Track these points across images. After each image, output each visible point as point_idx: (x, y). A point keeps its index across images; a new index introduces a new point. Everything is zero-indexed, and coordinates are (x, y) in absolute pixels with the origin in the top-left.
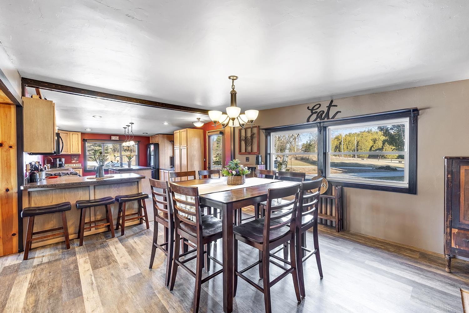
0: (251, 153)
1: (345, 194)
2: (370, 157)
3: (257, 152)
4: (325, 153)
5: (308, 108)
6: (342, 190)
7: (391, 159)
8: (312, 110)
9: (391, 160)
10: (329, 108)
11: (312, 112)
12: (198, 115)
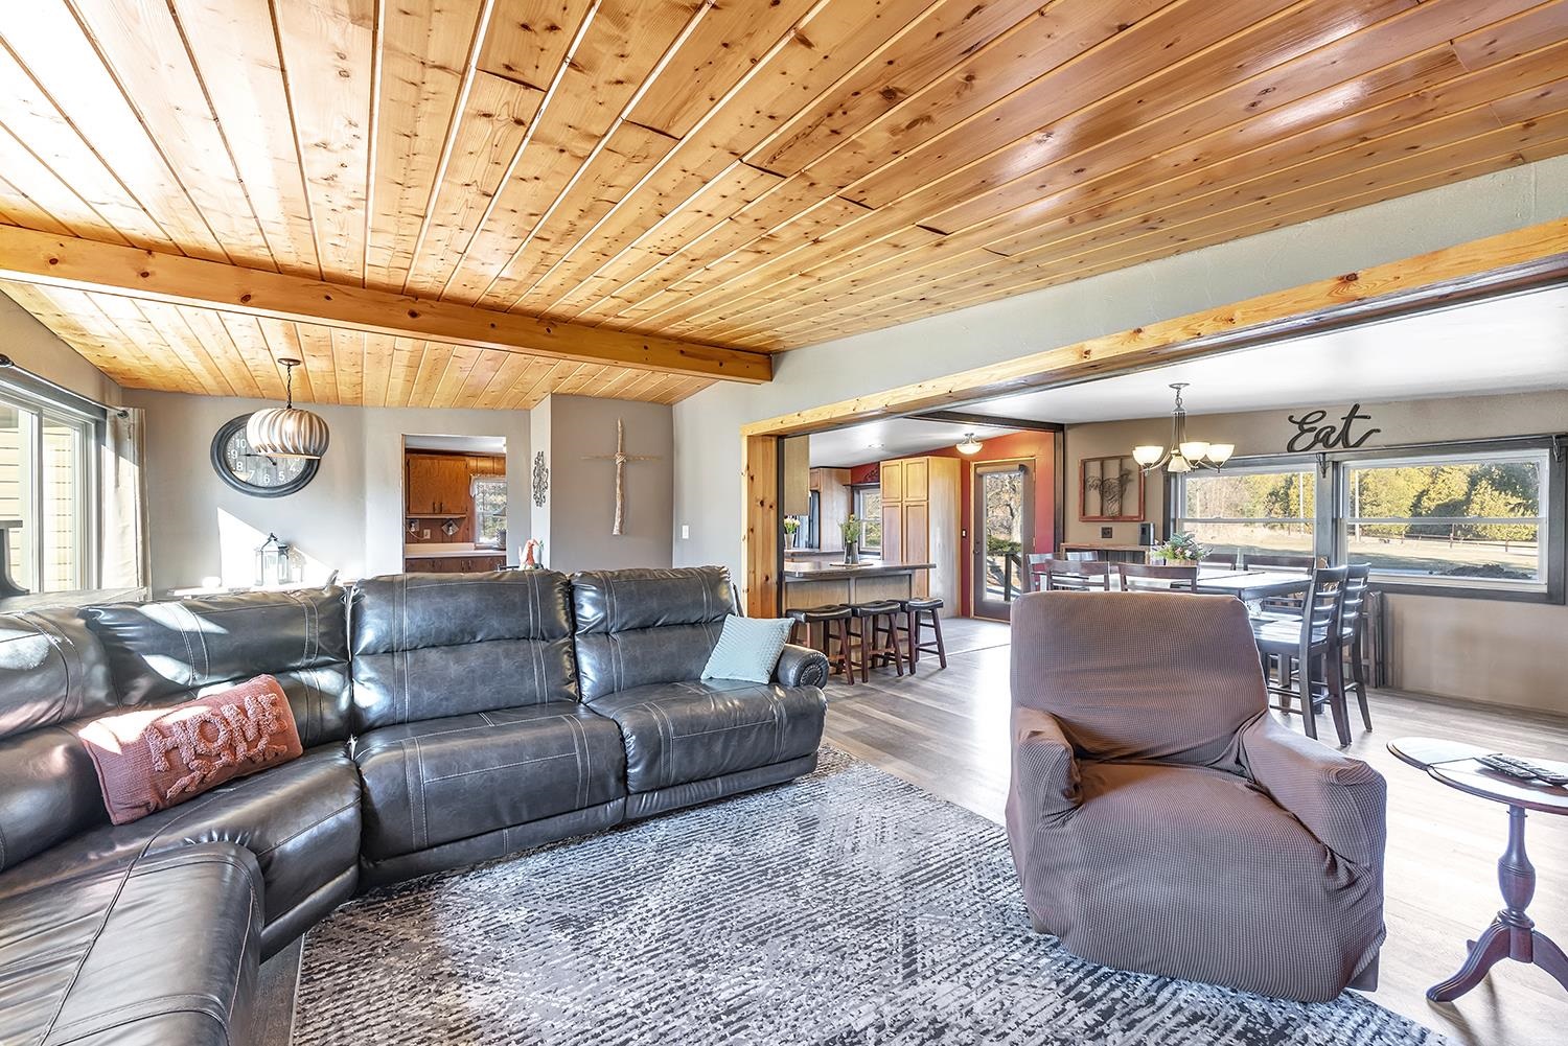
0: (1119, 518)
1: (1390, 609)
2: (1413, 533)
3: (1137, 515)
4: (1336, 519)
5: (1290, 418)
6: (1382, 599)
7: (1504, 543)
8: (1301, 424)
9: (1506, 546)
10: (1348, 420)
11: (1301, 428)
12: (969, 428)
